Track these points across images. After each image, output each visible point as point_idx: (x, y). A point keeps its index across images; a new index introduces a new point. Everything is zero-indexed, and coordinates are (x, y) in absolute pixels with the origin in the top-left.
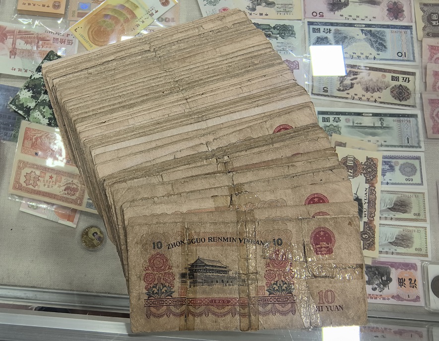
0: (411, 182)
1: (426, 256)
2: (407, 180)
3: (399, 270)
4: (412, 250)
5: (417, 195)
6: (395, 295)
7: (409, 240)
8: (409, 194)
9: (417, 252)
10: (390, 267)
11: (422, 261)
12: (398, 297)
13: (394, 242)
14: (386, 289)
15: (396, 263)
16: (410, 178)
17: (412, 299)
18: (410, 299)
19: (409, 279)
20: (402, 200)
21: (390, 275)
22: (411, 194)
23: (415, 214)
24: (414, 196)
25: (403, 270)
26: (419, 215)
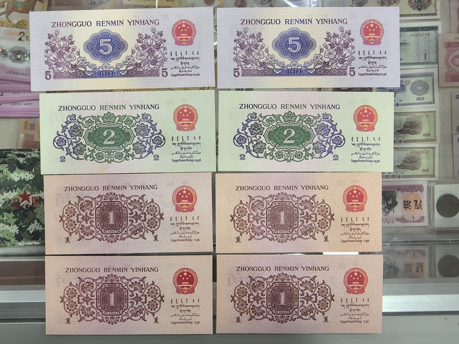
0: (422, 101)
1: (433, 176)
2: (418, 99)
3: (406, 193)
4: (419, 172)
5: (427, 114)
6: (400, 217)
7: (417, 162)
8: (420, 114)
9: (424, 173)
10: (396, 191)
11: (429, 182)
12: (403, 220)
13: (401, 165)
14: (391, 212)
15: (402, 186)
16: (422, 96)
17: (417, 220)
18: (415, 220)
19: (415, 201)
20: (412, 121)
21: (395, 198)
22: (422, 114)
23: (424, 135)
24: (425, 116)
25: (410, 192)
26: (429, 135)
